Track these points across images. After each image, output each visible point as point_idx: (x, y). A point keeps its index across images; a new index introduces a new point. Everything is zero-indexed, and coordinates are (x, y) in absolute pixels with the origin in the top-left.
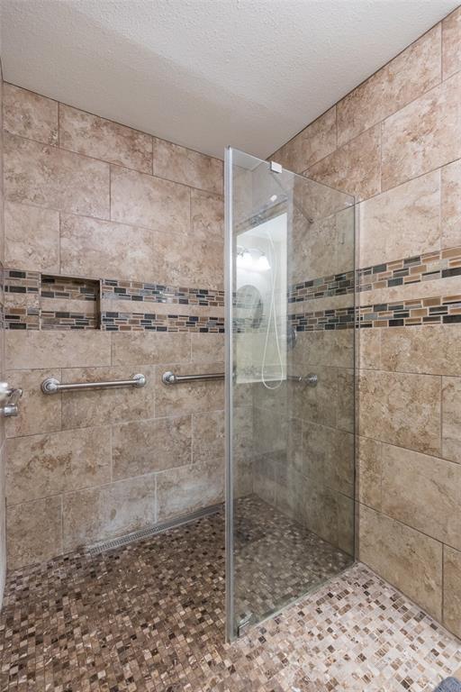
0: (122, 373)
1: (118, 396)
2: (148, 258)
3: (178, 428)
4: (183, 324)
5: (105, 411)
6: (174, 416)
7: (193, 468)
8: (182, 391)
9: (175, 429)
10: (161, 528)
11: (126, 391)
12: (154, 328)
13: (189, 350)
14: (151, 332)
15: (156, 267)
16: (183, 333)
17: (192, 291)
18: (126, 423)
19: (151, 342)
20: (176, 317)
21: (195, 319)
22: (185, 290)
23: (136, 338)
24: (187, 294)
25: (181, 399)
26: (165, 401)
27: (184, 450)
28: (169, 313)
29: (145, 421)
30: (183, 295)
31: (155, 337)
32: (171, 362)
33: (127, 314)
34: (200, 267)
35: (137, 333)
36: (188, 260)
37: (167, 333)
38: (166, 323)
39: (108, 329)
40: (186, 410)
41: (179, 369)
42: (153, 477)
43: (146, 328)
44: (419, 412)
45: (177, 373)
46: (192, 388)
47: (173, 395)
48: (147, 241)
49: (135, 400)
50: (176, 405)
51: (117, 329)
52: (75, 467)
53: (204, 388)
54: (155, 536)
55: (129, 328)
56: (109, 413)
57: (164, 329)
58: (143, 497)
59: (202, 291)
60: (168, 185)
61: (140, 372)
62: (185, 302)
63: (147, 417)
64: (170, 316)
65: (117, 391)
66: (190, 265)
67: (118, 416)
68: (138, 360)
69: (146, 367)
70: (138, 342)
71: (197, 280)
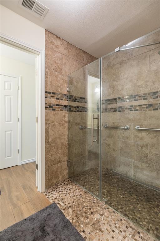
0: (123, 125)
2: (131, 87)
3: (142, 148)
4: (144, 108)
6: (140, 143)
7: (149, 166)
8: (144, 134)
9: (140, 148)
11: (123, 130)
12: (133, 110)
13: (148, 118)
14: (132, 112)
15: (134, 88)
16: (144, 111)
17: (149, 94)
18: (123, 140)
19: (132, 115)
20: (142, 105)
21: (151, 105)
22: (146, 94)
23: (126, 114)
24: (147, 96)
25: (143, 137)
26: (137, 136)
27: (144, 157)
28: (138, 104)
29: (129, 141)
30: (145, 96)
31: (133, 113)
32: (139, 122)
33: (124, 107)
34: (154, 82)
35: (127, 112)
36: (147, 81)
37: (138, 112)
38: (137, 108)
39: (119, 112)
40: (145, 142)
41: (142, 125)
42: (132, 161)
43: (130, 110)
45: (142, 127)
46: (149, 133)
47: (140, 135)
49: (126, 134)
50: (141, 139)
51: (121, 111)
53: (155, 134)
55: (124, 111)
56: (119, 136)
57: (137, 110)
59: (154, 93)
61: (128, 125)
62: (146, 99)
63: (130, 140)
64: (139, 105)
65: (121, 130)
66: (148, 83)
67: (121, 138)
68: (127, 121)
69: (130, 124)
70: (127, 115)
71: (151, 88)
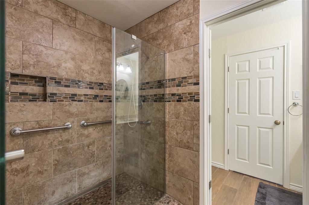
0: (59, 123)
1: (57, 134)
2: (73, 67)
3: (88, 147)
4: (91, 98)
5: (49, 142)
6: (86, 141)
7: (96, 165)
8: (91, 130)
9: (87, 148)
10: (79, 195)
11: (61, 131)
12: (76, 100)
13: (94, 110)
14: (74, 103)
15: (77, 71)
16: (91, 102)
17: (95, 83)
18: (61, 147)
19: (74, 107)
20: (87, 95)
21: (97, 96)
22: (92, 83)
23: (66, 105)
24: (93, 85)
25: (90, 133)
26: (82, 135)
27: (91, 157)
28: (84, 94)
29: (71, 145)
30: (91, 85)
31: (77, 105)
32: (85, 116)
33: (62, 94)
34: (100, 72)
35: (67, 103)
36: (94, 69)
37: (83, 103)
38: (82, 98)
39: (51, 101)
40: (92, 138)
41: (89, 119)
42: (76, 171)
43: (72, 100)
44: (186, 134)
45: (88, 121)
46: (95, 128)
47: (86, 132)
48: (73, 59)
49: (66, 136)
50: (88, 136)
51: (56, 101)
52: (31, 172)
53: (101, 127)
54: (76, 199)
55: (63, 101)
56: (51, 143)
57: (82, 101)
58: (70, 182)
59: (100, 83)
60: (84, 33)
61: (68, 122)
62: (92, 88)
63: (72, 143)
64: (84, 95)
65: (56, 132)
66: (95, 71)
67: (57, 144)
68: (68, 116)
69: (72, 119)
70: (67, 107)
71: (98, 78)
